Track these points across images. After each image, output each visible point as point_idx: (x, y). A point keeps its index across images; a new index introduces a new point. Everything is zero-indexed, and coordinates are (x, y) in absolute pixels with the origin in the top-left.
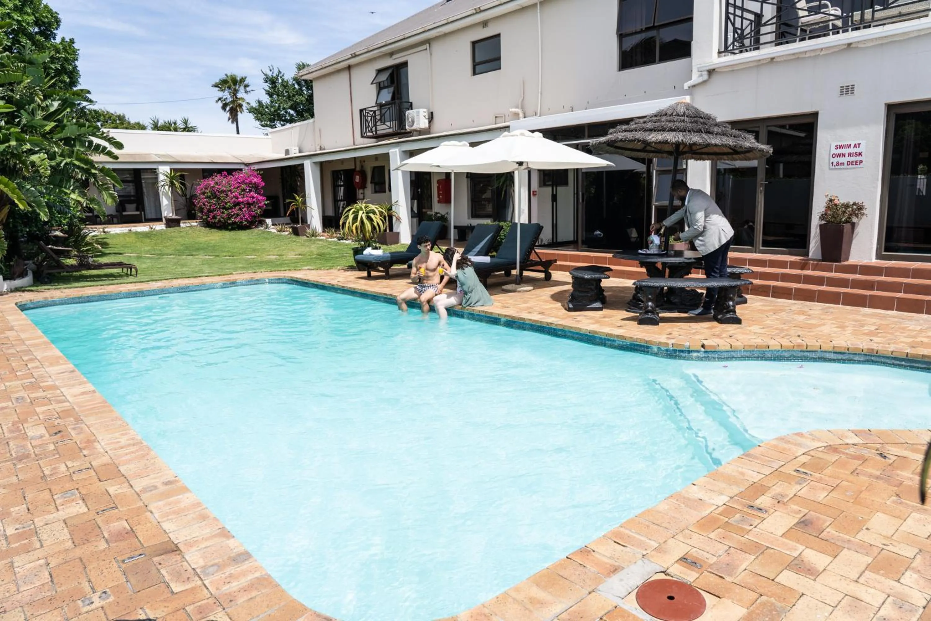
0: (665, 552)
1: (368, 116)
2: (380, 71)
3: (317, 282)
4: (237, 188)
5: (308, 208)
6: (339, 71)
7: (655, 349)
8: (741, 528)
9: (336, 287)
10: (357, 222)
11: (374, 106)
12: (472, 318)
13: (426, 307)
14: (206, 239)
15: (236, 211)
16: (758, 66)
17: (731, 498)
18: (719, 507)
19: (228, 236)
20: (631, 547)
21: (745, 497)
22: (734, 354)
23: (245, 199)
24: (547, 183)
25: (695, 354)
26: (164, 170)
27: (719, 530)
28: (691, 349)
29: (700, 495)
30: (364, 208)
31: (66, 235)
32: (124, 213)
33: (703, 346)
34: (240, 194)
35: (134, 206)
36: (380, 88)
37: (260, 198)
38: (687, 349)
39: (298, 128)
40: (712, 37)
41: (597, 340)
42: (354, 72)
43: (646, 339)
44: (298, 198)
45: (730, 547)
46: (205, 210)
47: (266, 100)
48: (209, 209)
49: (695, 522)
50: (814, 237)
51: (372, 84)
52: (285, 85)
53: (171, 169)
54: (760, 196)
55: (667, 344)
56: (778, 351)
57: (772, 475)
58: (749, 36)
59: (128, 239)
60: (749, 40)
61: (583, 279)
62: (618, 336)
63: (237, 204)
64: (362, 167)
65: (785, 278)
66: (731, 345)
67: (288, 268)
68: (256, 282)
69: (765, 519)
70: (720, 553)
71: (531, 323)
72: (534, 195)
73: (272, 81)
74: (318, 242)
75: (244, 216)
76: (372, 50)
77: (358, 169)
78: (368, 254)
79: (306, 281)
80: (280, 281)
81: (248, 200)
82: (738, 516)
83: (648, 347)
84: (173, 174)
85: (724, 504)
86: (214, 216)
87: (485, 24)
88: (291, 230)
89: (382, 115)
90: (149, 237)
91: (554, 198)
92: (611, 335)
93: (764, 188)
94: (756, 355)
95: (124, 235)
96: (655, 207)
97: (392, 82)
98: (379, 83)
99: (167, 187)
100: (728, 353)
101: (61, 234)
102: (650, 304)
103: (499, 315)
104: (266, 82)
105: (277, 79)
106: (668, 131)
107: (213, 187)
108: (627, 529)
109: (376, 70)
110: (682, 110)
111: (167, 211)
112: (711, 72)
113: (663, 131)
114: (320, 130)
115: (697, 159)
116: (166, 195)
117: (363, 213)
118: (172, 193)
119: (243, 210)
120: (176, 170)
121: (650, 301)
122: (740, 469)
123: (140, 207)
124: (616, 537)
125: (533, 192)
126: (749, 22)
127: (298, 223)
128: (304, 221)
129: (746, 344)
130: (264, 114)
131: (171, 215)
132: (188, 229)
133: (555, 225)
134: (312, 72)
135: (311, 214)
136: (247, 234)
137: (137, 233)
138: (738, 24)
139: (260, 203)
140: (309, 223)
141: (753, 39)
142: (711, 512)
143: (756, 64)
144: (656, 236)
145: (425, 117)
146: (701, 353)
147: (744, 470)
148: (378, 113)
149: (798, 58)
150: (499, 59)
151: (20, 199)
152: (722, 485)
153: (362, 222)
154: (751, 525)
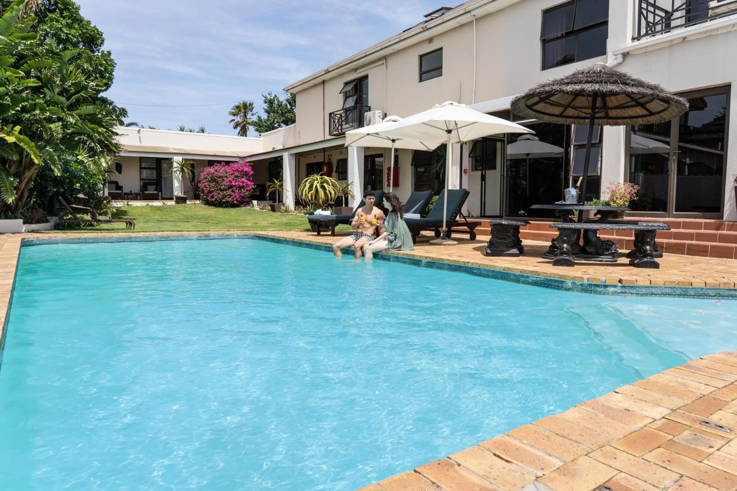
0: (573, 475)
1: (335, 119)
2: (346, 84)
3: (274, 236)
4: (232, 175)
5: (284, 190)
6: (315, 86)
7: (570, 284)
8: (695, 450)
9: (288, 239)
10: (312, 190)
11: (341, 110)
12: (397, 261)
13: (359, 253)
14: (204, 212)
15: (229, 192)
16: (670, 46)
17: (673, 410)
18: (655, 420)
19: (221, 211)
20: (519, 464)
21: (693, 411)
22: (654, 291)
23: (237, 183)
24: (478, 168)
25: (611, 289)
26: (178, 159)
27: (661, 450)
28: (607, 284)
29: (627, 405)
30: (319, 179)
31: (87, 197)
32: (146, 192)
33: (620, 281)
34: (234, 180)
35: (154, 187)
36: (346, 97)
37: (249, 183)
38: (602, 284)
39: (283, 131)
40: (626, 25)
41: (512, 277)
42: (327, 85)
43: (561, 274)
44: (276, 182)
45: (682, 476)
46: (206, 191)
47: (264, 116)
48: (209, 190)
49: (621, 437)
50: (729, 200)
51: (340, 93)
52: (280, 105)
53: (183, 159)
54: (673, 165)
55: (582, 278)
56: (702, 289)
57: (727, 389)
58: (661, 22)
59: (144, 210)
60: (661, 25)
61: (501, 225)
62: (532, 272)
63: (231, 187)
64: (330, 159)
65: (699, 237)
66: (650, 281)
67: (256, 229)
68: (226, 237)
69: (731, 440)
70: (667, 483)
71: (449, 263)
72: (465, 173)
73: (270, 102)
74: (289, 216)
75: (235, 197)
76: (341, 67)
77: (326, 161)
78: (318, 214)
79: (266, 236)
80: (246, 237)
81: (239, 184)
82: (686, 433)
83: (562, 282)
84: (183, 163)
85: (663, 418)
86: (213, 196)
87: (430, 40)
88: (270, 208)
89: (347, 117)
90: (161, 210)
91: (483, 178)
92: (525, 271)
93: (677, 157)
94: (677, 292)
95: (142, 207)
96: (573, 177)
97: (356, 92)
98: (346, 92)
99: (178, 172)
100: (646, 289)
101: (83, 196)
102: (565, 245)
103: (420, 257)
104: (266, 102)
105: (274, 100)
106: (584, 83)
107: (213, 173)
108: (515, 438)
109: (344, 83)
110: (599, 69)
111: (178, 191)
112: (625, 55)
113: (580, 83)
114: (299, 132)
115: (612, 125)
116: (178, 179)
117: (318, 183)
118: (182, 177)
119: (236, 191)
120: (186, 160)
121: (565, 243)
122: (680, 380)
123: (158, 188)
124: (497, 448)
125: (465, 170)
126: (660, 18)
127: (276, 202)
128: (281, 201)
129: (666, 280)
130: (262, 126)
131: (180, 194)
132: (192, 205)
133: (483, 202)
134: (295, 87)
135: (286, 194)
136: (236, 210)
137: (152, 206)
138: (651, 18)
139: (249, 187)
140: (284, 202)
141: (664, 24)
142: (645, 426)
143: (668, 44)
144: (573, 188)
145: (380, 117)
146: (619, 288)
147: (684, 381)
148: (343, 115)
149: (710, 36)
150: (441, 68)
151: (36, 156)
152: (657, 396)
153: (317, 191)
154: (711, 447)
